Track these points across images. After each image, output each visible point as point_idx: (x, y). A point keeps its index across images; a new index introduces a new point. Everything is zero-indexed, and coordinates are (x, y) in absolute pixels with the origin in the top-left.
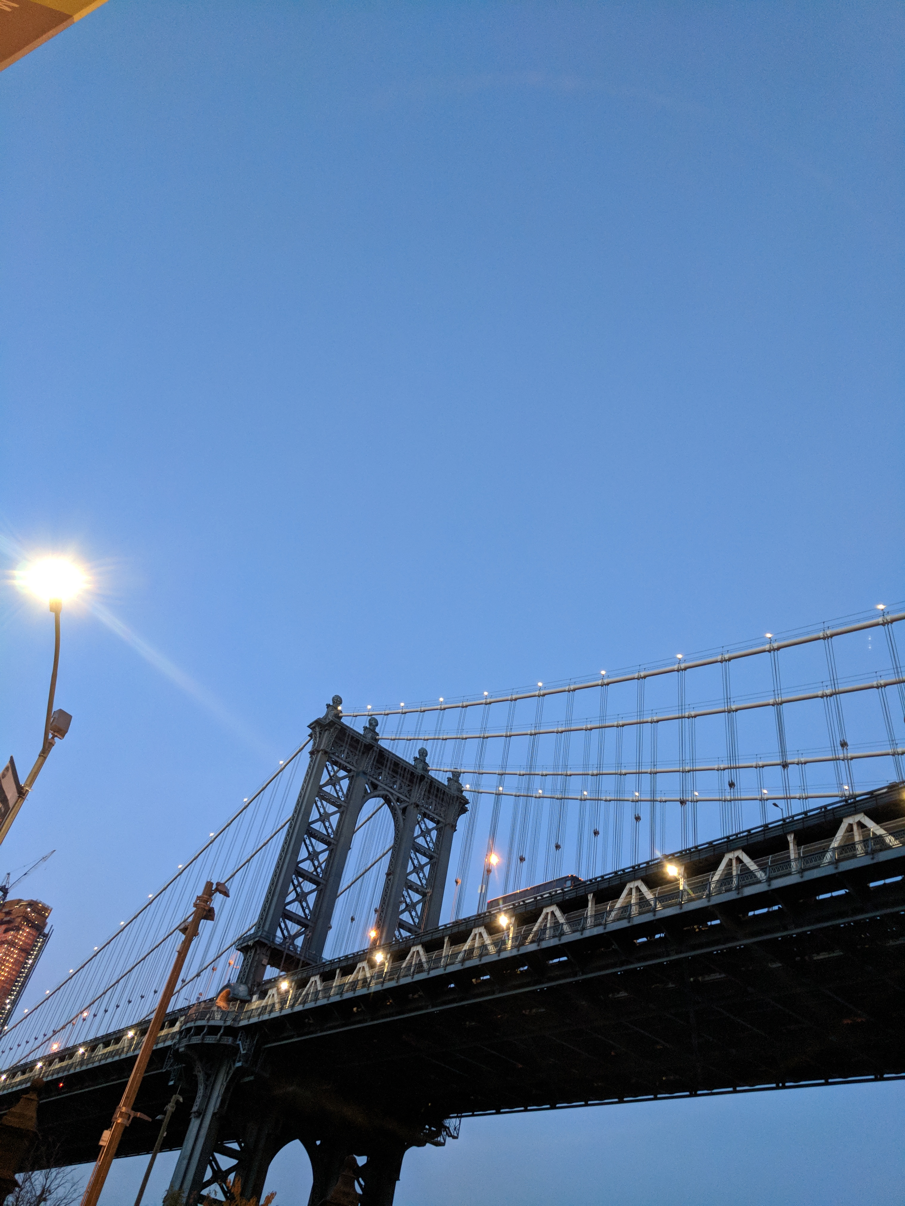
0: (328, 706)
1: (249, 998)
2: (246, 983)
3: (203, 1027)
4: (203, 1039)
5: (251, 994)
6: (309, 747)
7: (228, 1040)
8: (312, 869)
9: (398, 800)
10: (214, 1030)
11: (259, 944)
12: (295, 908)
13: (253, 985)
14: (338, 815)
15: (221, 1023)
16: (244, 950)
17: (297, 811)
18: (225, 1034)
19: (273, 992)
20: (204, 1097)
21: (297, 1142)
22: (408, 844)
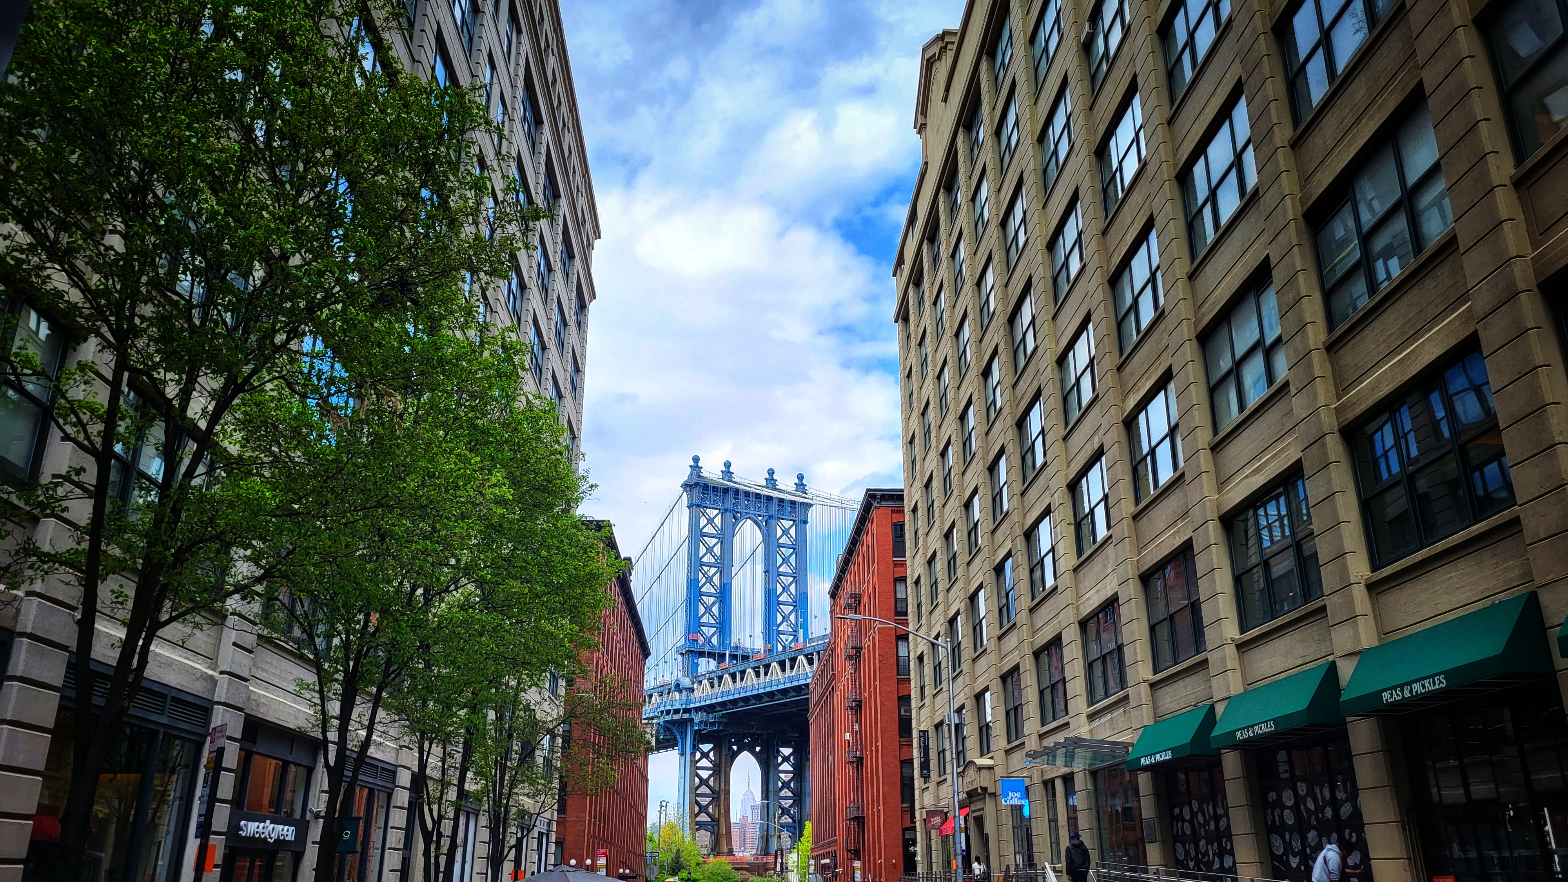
0: (691, 466)
2: (688, 676)
4: (672, 717)
5: (693, 683)
7: (686, 716)
8: (711, 589)
9: (761, 518)
11: (690, 651)
12: (706, 619)
15: (679, 707)
16: (682, 654)
18: (684, 712)
19: (705, 682)
20: (682, 745)
21: (745, 752)
22: (774, 547)
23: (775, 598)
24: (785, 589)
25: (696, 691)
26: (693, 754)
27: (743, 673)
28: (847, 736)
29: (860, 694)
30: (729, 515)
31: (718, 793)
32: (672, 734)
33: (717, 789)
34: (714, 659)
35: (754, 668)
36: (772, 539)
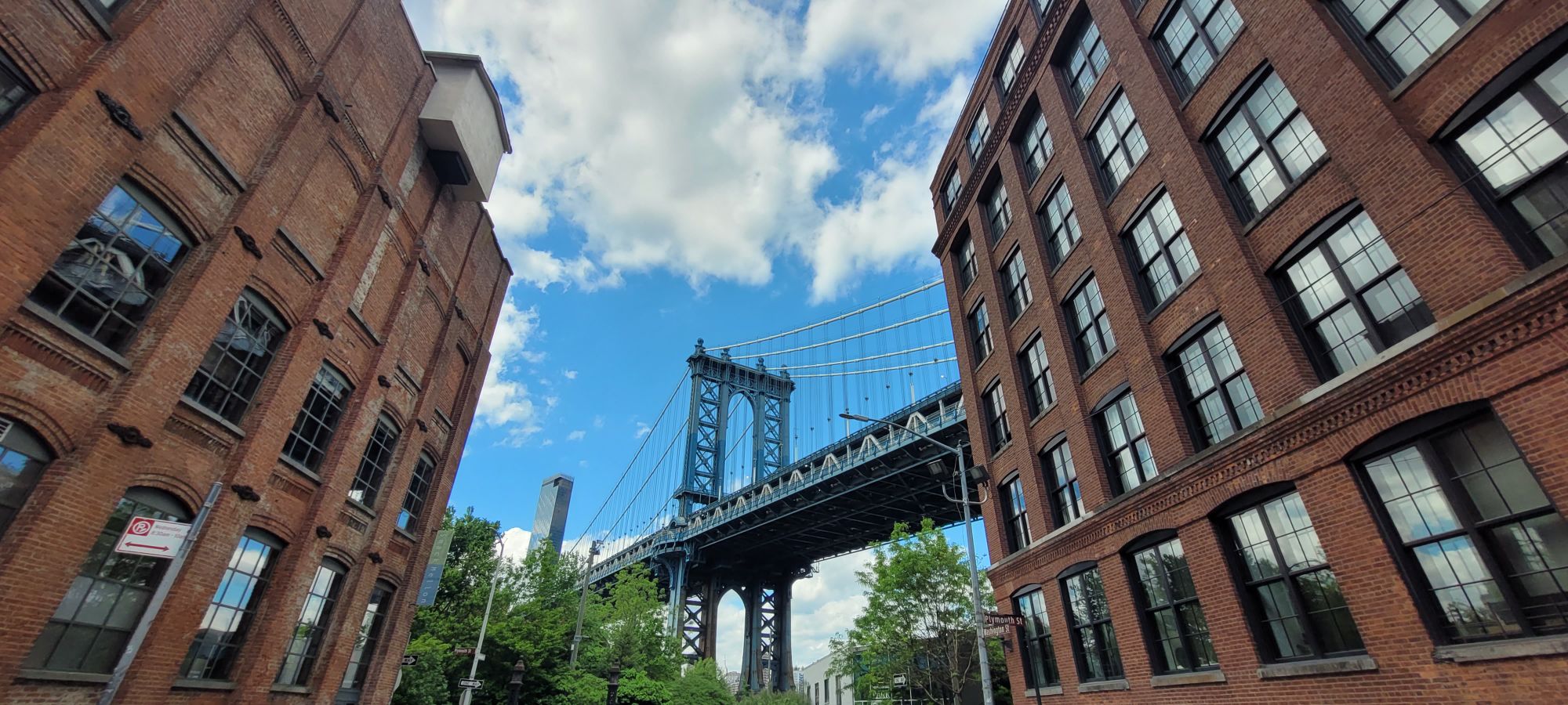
0: (696, 346)
1: (686, 525)
2: (683, 516)
3: (664, 544)
4: (666, 551)
5: (687, 522)
6: (690, 374)
7: (679, 549)
8: (708, 445)
9: (752, 392)
10: (670, 545)
11: (686, 494)
12: (702, 469)
13: (687, 517)
14: (716, 410)
15: (673, 541)
16: (679, 498)
17: (691, 414)
18: (677, 545)
20: (674, 579)
21: (732, 590)
22: (762, 417)
24: (771, 452)
25: (690, 527)
26: (684, 588)
30: (726, 387)
31: (706, 626)
32: (666, 570)
33: (705, 623)
36: (761, 410)
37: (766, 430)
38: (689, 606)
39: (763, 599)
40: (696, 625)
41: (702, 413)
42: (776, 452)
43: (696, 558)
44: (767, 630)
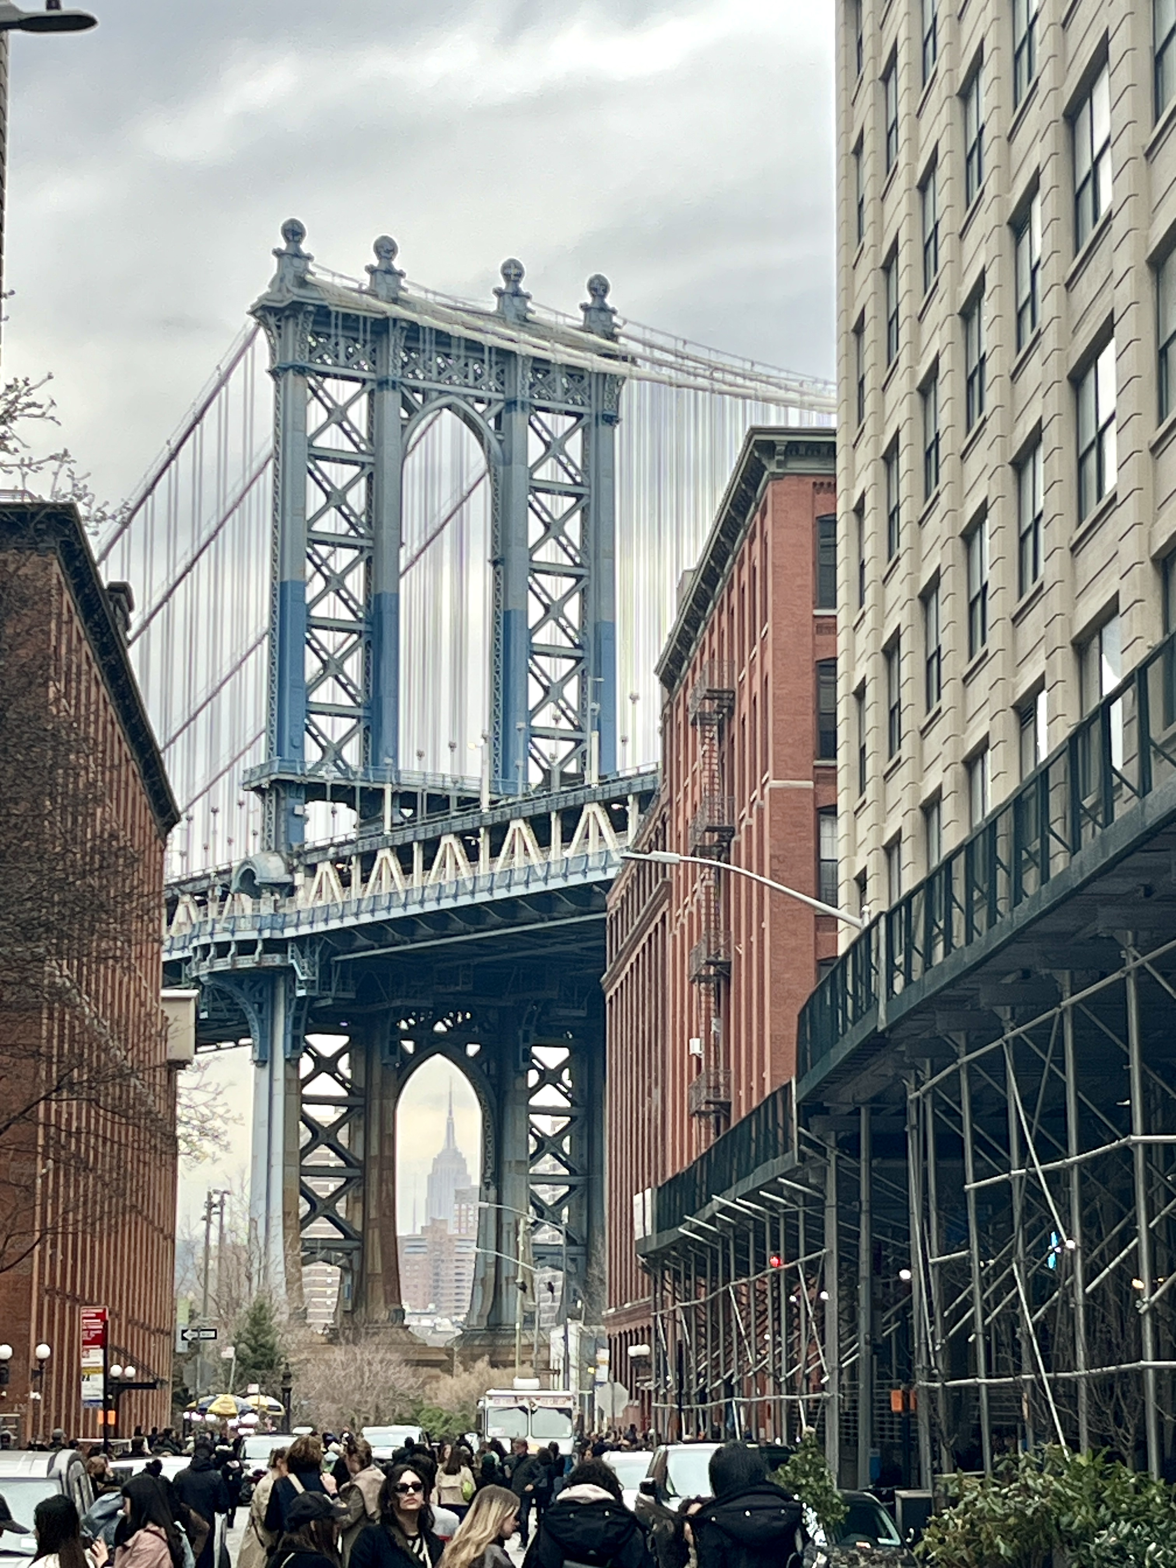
1: (287, 879)
2: (277, 851)
3: (228, 944)
4: (234, 962)
5: (291, 871)
7: (276, 960)
8: (341, 610)
9: (480, 403)
10: (246, 947)
11: (279, 782)
12: (327, 691)
13: (290, 855)
14: (363, 482)
15: (253, 935)
16: (258, 790)
17: (276, 510)
18: (266, 951)
19: (325, 868)
20: (263, 1037)
21: (438, 1057)
22: (519, 484)
23: (525, 634)
24: (552, 610)
25: (300, 894)
26: (293, 1063)
27: (431, 846)
28: (696, 1046)
29: (728, 946)
30: (391, 398)
31: (363, 1166)
32: (234, 1008)
33: (359, 1154)
34: (351, 806)
35: (461, 835)
36: (518, 470)
37: (535, 530)
38: (311, 1110)
39: (533, 1077)
40: (335, 1162)
41: (316, 499)
42: (572, 609)
43: (325, 984)
44: (547, 1165)
